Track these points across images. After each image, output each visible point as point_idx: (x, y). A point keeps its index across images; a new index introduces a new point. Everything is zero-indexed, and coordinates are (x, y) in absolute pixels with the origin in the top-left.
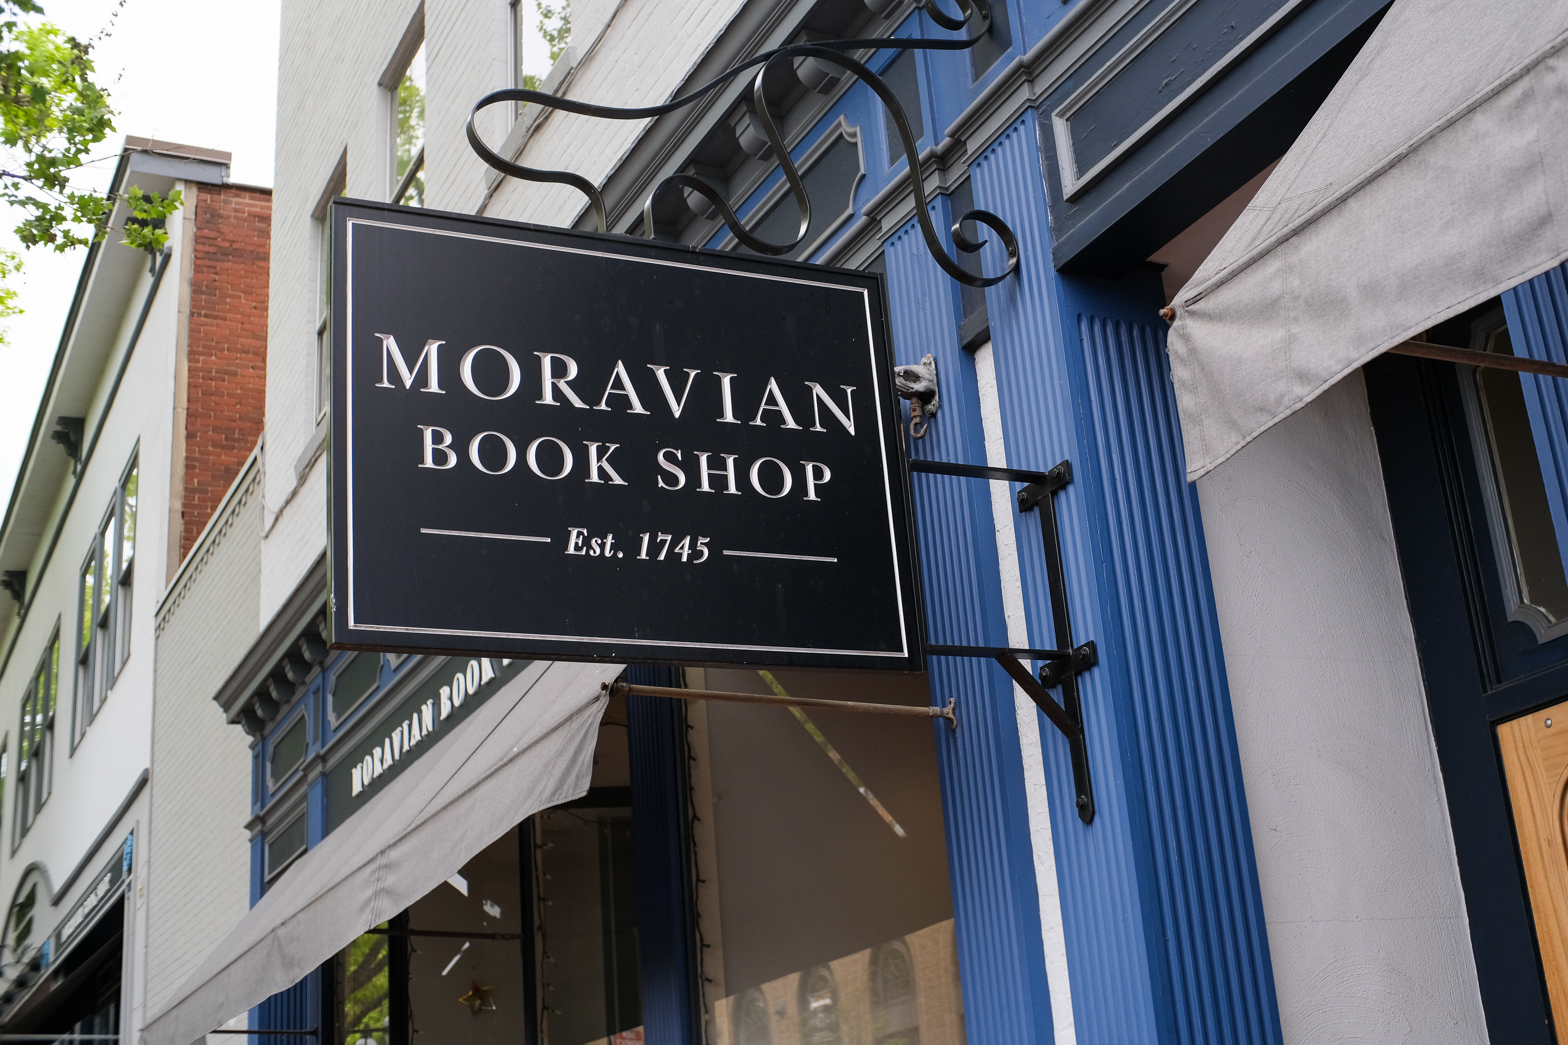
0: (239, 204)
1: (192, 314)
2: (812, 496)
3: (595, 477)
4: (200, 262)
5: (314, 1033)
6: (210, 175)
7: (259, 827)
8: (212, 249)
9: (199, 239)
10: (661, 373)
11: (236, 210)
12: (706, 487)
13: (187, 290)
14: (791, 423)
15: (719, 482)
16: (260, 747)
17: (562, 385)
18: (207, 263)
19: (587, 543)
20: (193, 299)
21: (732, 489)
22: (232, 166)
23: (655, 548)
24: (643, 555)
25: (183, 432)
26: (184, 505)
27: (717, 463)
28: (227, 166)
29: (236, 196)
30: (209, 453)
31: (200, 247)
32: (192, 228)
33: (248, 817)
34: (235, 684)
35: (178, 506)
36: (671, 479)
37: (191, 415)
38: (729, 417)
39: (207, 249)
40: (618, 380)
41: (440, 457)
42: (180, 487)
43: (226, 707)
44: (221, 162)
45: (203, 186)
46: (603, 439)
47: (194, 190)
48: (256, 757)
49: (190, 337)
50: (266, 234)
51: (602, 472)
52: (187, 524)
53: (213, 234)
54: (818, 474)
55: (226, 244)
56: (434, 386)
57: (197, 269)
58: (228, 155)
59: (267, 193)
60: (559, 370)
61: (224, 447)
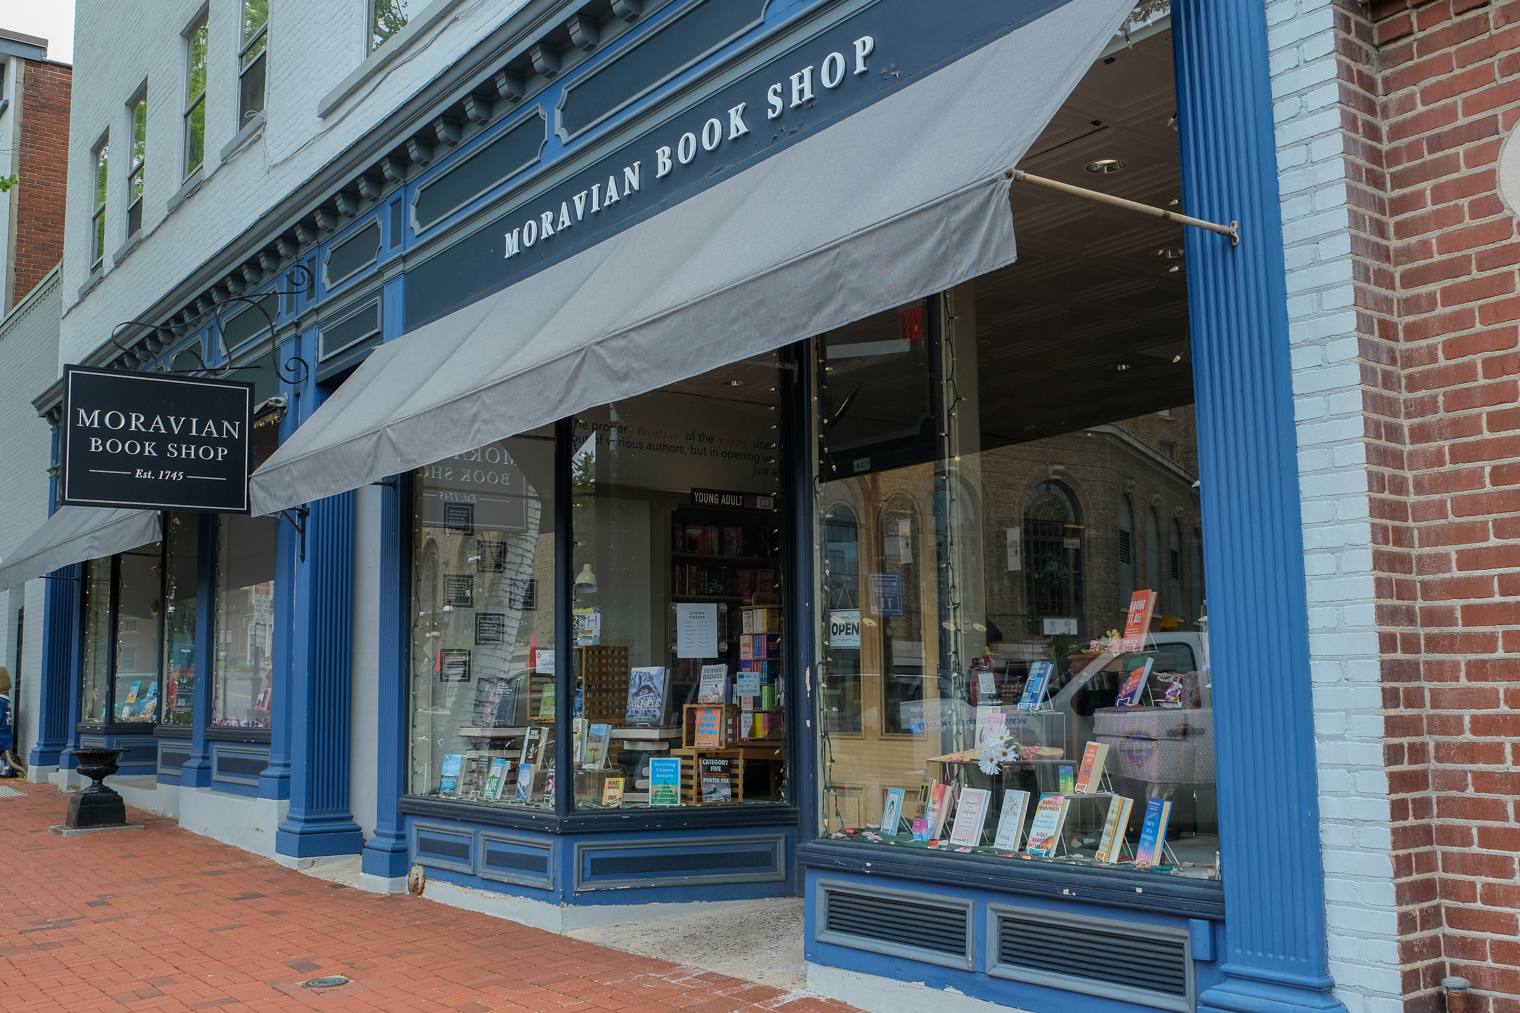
0: (53, 75)
1: (22, 145)
2: (220, 459)
3: (147, 453)
4: (27, 111)
5: (77, 580)
6: (34, 55)
7: (54, 473)
8: (35, 104)
9: (26, 97)
10: (172, 418)
11: (51, 79)
12: (184, 456)
13: (18, 129)
14: (215, 435)
15: (188, 454)
16: (56, 431)
17: (138, 423)
18: (34, 113)
19: (142, 474)
20: (22, 135)
21: (193, 456)
22: (48, 50)
23: (165, 475)
24: (161, 478)
25: (16, 219)
26: (16, 264)
27: (188, 448)
28: (45, 49)
29: (52, 70)
30: (31, 233)
31: (27, 102)
32: (21, 89)
33: (49, 467)
34: (43, 400)
35: (12, 264)
36: (172, 454)
37: (21, 209)
38: (194, 433)
39: (32, 103)
40: (157, 422)
41: (97, 448)
42: (13, 253)
43: (39, 408)
44: (41, 45)
45: (28, 61)
46: (151, 441)
47: (23, 64)
48: (54, 436)
49: (21, 160)
50: (68, 95)
51: (149, 451)
52: (19, 276)
53: (35, 94)
54: (223, 451)
55: (44, 101)
56: (96, 425)
57: (25, 116)
58: (46, 42)
59: (69, 68)
60: (138, 419)
61: (41, 230)
